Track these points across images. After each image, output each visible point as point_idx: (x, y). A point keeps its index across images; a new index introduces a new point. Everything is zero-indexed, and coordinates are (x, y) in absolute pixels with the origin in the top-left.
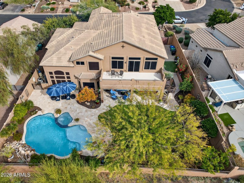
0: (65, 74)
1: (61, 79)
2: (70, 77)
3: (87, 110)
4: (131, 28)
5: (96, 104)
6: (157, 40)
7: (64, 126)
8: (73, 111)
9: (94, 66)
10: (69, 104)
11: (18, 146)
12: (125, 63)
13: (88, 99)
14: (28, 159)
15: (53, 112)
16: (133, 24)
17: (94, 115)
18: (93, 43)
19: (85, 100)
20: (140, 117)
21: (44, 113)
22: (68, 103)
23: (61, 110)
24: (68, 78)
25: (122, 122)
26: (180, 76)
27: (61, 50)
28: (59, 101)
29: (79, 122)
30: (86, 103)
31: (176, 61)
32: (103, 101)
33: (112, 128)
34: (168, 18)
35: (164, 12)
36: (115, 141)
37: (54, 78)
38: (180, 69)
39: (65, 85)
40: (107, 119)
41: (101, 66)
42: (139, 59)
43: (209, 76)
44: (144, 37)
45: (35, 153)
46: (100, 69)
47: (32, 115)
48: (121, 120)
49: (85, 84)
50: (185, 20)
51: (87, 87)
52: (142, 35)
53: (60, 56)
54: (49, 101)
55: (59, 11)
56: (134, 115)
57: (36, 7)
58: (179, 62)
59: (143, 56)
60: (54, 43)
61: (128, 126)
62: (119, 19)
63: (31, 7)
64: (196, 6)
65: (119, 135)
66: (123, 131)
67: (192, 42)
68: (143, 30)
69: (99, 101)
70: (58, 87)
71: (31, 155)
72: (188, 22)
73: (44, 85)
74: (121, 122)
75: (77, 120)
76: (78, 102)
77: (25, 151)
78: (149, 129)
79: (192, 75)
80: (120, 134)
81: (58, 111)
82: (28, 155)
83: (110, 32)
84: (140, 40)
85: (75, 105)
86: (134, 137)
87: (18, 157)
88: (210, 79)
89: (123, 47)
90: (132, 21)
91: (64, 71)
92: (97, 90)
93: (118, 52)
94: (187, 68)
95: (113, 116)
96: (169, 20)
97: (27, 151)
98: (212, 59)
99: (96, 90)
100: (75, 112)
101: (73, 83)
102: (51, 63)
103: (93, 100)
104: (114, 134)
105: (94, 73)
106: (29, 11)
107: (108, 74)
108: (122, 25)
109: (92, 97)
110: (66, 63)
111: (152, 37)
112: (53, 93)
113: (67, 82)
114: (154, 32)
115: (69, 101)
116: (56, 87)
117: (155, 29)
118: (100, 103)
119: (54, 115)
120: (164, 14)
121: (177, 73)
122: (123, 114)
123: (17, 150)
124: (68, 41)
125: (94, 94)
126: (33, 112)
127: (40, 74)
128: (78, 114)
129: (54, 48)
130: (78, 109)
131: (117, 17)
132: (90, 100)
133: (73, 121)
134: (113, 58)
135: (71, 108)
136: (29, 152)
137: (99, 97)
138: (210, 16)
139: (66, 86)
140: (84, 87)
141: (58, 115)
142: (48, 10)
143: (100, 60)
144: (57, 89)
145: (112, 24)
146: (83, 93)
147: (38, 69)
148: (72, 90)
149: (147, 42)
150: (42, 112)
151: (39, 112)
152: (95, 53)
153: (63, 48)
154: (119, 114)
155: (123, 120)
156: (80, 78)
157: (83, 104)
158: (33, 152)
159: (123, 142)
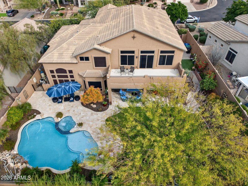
0: (68, 72)
1: (64, 79)
2: (73, 75)
3: (93, 113)
4: (143, 19)
5: (103, 107)
6: (173, 32)
7: (65, 132)
8: (76, 114)
9: (100, 62)
10: (72, 107)
11: (7, 157)
12: (137, 58)
13: (93, 100)
14: (18, 174)
15: (53, 115)
16: (144, 15)
17: (100, 119)
18: (99, 36)
19: (91, 102)
20: (163, 118)
21: (43, 117)
22: (71, 105)
23: (63, 113)
24: (72, 77)
25: (137, 126)
26: (198, 74)
27: (63, 45)
28: (62, 103)
29: (83, 127)
30: (92, 105)
31: (192, 59)
32: (111, 102)
33: (122, 134)
34: (180, 15)
35: (175, 9)
36: (126, 154)
37: (55, 77)
38: (199, 66)
39: (68, 84)
40: (115, 122)
41: (108, 62)
42: (153, 52)
43: (234, 73)
44: (157, 28)
45: (28, 165)
46: (107, 66)
47: (29, 120)
48: (134, 123)
49: (91, 84)
50: (198, 19)
51: (92, 87)
52: (155, 26)
53: (62, 52)
54: (50, 104)
55: (68, 16)
56: (153, 115)
57: (45, 13)
58: (197, 59)
59: (157, 49)
60: (57, 40)
61: (146, 132)
62: (128, 11)
63: (41, 14)
64: (207, 6)
65: (132, 145)
66: (138, 139)
67: (210, 37)
68: (156, 21)
69: (106, 103)
70: (59, 87)
71: (22, 169)
72: (201, 21)
73: (46, 86)
74: (135, 127)
75: (81, 125)
76: (82, 104)
77: (15, 164)
78: (178, 136)
79: (214, 72)
80: (133, 143)
81: (59, 115)
82: (17, 169)
83: (118, 24)
84: (154, 30)
85: (79, 108)
86: (156, 149)
87: (6, 171)
88: (235, 76)
89: (134, 37)
90: (143, 13)
91: (67, 68)
92: (105, 90)
93: (128, 44)
94: (207, 64)
95: (123, 118)
96: (182, 18)
97: (17, 163)
98: (237, 53)
99: (103, 90)
100: (78, 116)
101: (76, 82)
102: (52, 59)
103: (99, 101)
104: (125, 144)
105: (100, 71)
106: (39, 17)
107: (116, 71)
108: (132, 15)
109: (98, 97)
110: (68, 59)
111: (166, 29)
112: (53, 93)
113: (70, 82)
114: (168, 25)
115: (72, 103)
116: (58, 87)
117: (169, 22)
118: (107, 105)
119: (55, 119)
120: (177, 11)
121: (194, 71)
122: (138, 115)
123: (6, 162)
124: (72, 35)
125: (101, 95)
126: (30, 115)
127: (43, 75)
128: (83, 118)
129: (56, 44)
130: (82, 112)
131: (126, 10)
132: (96, 102)
133: (75, 126)
134: (122, 52)
135: (74, 111)
136: (19, 164)
137: (107, 99)
138: (228, 9)
139: (69, 86)
140: (89, 86)
141: (59, 119)
142: (56, 16)
143: (107, 53)
144: (58, 89)
145: (121, 16)
146: (88, 94)
147: (40, 70)
148: (75, 90)
149: (162, 33)
150: (41, 116)
151: (38, 115)
152: (101, 46)
153: (66, 43)
154: (131, 114)
155: (137, 124)
156: (84, 76)
157: (88, 106)
158: (24, 165)
159: (139, 156)
